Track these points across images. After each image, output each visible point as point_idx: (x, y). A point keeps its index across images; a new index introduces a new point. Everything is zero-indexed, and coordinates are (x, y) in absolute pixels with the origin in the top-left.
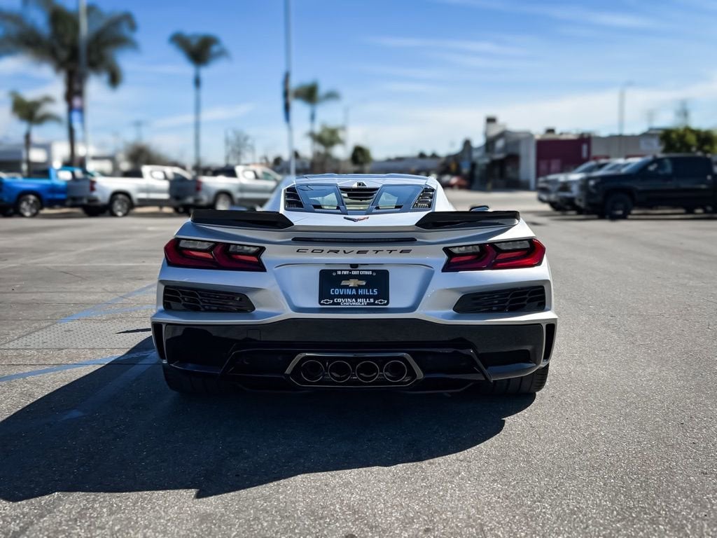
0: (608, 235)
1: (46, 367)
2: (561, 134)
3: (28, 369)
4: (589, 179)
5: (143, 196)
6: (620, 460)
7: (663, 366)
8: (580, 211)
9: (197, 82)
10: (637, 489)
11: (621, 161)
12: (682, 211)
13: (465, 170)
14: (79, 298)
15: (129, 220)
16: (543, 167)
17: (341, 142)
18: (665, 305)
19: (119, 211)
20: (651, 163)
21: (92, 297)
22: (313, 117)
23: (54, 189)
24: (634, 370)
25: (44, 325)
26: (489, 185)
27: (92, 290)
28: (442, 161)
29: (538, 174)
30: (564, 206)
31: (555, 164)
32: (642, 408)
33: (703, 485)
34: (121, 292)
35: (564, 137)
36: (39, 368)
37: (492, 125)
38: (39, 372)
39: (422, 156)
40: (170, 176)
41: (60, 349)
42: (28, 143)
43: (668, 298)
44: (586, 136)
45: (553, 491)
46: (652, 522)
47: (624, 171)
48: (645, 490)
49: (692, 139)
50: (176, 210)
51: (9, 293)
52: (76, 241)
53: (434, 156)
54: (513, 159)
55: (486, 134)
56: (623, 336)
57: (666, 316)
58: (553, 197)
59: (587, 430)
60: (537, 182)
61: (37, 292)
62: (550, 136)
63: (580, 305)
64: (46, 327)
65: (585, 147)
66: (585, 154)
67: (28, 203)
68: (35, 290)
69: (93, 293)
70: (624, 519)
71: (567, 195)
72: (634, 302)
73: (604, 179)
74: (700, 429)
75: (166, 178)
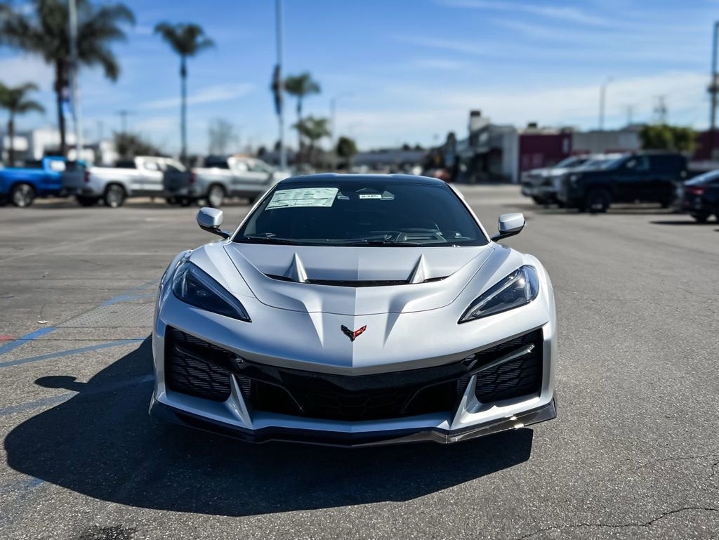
0: (588, 229)
1: (109, 342)
2: (544, 128)
3: (94, 344)
4: (570, 175)
5: (136, 187)
6: (602, 409)
7: (637, 341)
8: (561, 205)
9: (183, 72)
10: (615, 428)
11: (601, 157)
12: (657, 205)
13: (450, 162)
14: (109, 284)
15: (123, 211)
16: (526, 160)
17: (328, 134)
18: (641, 292)
19: (113, 201)
20: (629, 160)
21: (122, 284)
22: (299, 109)
23: (47, 179)
24: (613, 344)
25: (89, 307)
26: (473, 178)
27: (118, 277)
28: (426, 153)
29: (522, 168)
30: (546, 200)
31: (537, 159)
32: (620, 372)
33: (666, 425)
34: (146, 279)
35: (546, 132)
36: (104, 343)
37: (476, 119)
38: (105, 346)
39: (406, 148)
40: (163, 167)
41: (114, 328)
42: (11, 131)
43: (643, 285)
44: (567, 132)
45: (551, 430)
46: (627, 449)
47: (604, 167)
48: (621, 428)
49: (668, 136)
50: (169, 201)
51: (41, 279)
52: (82, 231)
53: (418, 148)
54: (496, 153)
55: (470, 127)
56: (603, 317)
57: (641, 300)
58: (536, 191)
59: (575, 388)
60: (519, 176)
61: (68, 279)
62: (532, 131)
63: (565, 291)
64: (92, 309)
65: (566, 143)
66: (565, 148)
67: (22, 194)
68: (64, 277)
69: (121, 279)
70: (605, 447)
71: (550, 189)
72: (612, 289)
73: (585, 175)
74: (666, 387)
75: (159, 169)
